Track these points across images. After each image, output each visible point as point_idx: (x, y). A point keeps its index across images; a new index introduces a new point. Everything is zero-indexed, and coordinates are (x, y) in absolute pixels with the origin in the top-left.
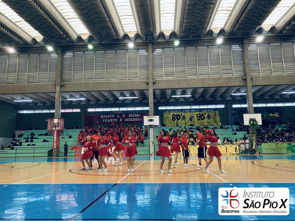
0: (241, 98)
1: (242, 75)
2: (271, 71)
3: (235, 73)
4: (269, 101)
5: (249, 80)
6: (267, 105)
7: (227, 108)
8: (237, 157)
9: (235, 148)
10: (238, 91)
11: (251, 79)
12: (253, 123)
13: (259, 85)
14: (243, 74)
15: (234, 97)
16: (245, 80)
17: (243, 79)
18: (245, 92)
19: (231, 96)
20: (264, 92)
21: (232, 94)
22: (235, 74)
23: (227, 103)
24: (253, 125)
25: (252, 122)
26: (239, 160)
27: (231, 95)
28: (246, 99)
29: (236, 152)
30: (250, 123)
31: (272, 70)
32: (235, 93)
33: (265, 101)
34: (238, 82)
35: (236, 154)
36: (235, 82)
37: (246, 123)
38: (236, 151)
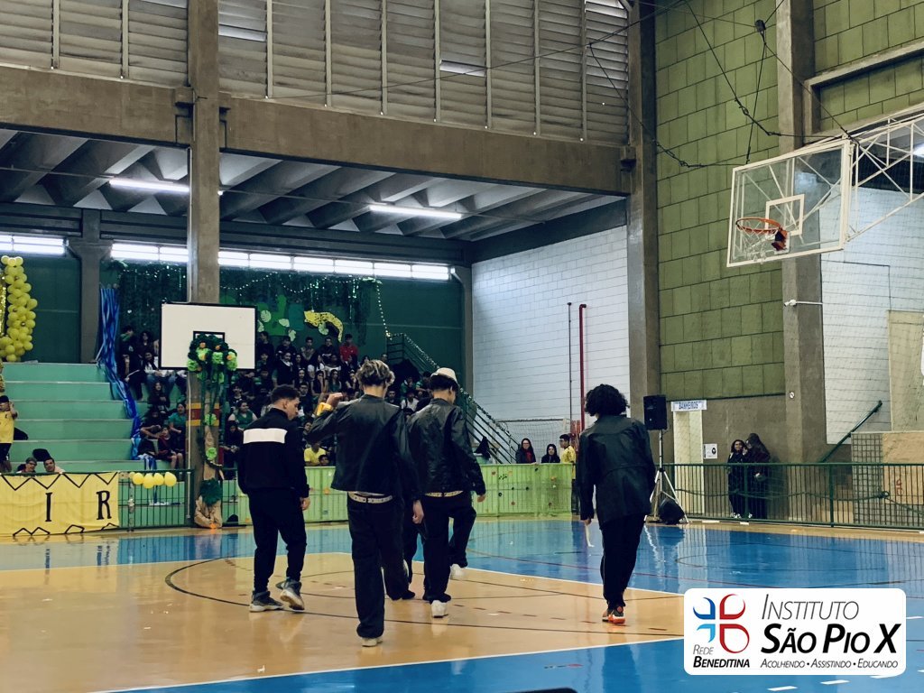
0: (159, 210)
1: (173, 82)
2: (321, 85)
3: (134, 58)
4: (306, 243)
5: (206, 114)
6: (292, 263)
7: (79, 259)
8: (105, 546)
9: (100, 494)
10: (148, 165)
11: (223, 111)
12: (209, 357)
13: (260, 150)
14: (182, 76)
15: (122, 203)
16: (187, 109)
17: (180, 105)
18: (184, 181)
19: (105, 189)
20: (281, 193)
21: (115, 183)
22: (134, 69)
23: (80, 230)
24: (207, 366)
25: (202, 354)
26: (113, 566)
27: (107, 183)
28: (186, 219)
29: (100, 517)
30: (192, 355)
31: (329, 80)
32: (129, 178)
33: (284, 241)
34: (148, 116)
35: (103, 529)
36: (130, 113)
37: (174, 353)
38: (105, 514)
